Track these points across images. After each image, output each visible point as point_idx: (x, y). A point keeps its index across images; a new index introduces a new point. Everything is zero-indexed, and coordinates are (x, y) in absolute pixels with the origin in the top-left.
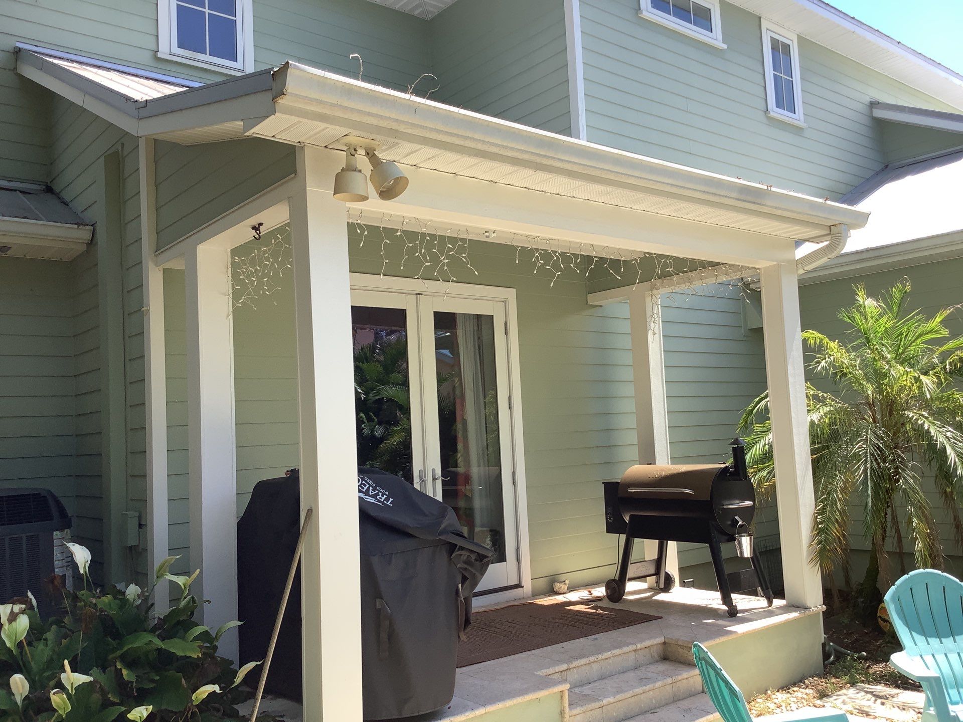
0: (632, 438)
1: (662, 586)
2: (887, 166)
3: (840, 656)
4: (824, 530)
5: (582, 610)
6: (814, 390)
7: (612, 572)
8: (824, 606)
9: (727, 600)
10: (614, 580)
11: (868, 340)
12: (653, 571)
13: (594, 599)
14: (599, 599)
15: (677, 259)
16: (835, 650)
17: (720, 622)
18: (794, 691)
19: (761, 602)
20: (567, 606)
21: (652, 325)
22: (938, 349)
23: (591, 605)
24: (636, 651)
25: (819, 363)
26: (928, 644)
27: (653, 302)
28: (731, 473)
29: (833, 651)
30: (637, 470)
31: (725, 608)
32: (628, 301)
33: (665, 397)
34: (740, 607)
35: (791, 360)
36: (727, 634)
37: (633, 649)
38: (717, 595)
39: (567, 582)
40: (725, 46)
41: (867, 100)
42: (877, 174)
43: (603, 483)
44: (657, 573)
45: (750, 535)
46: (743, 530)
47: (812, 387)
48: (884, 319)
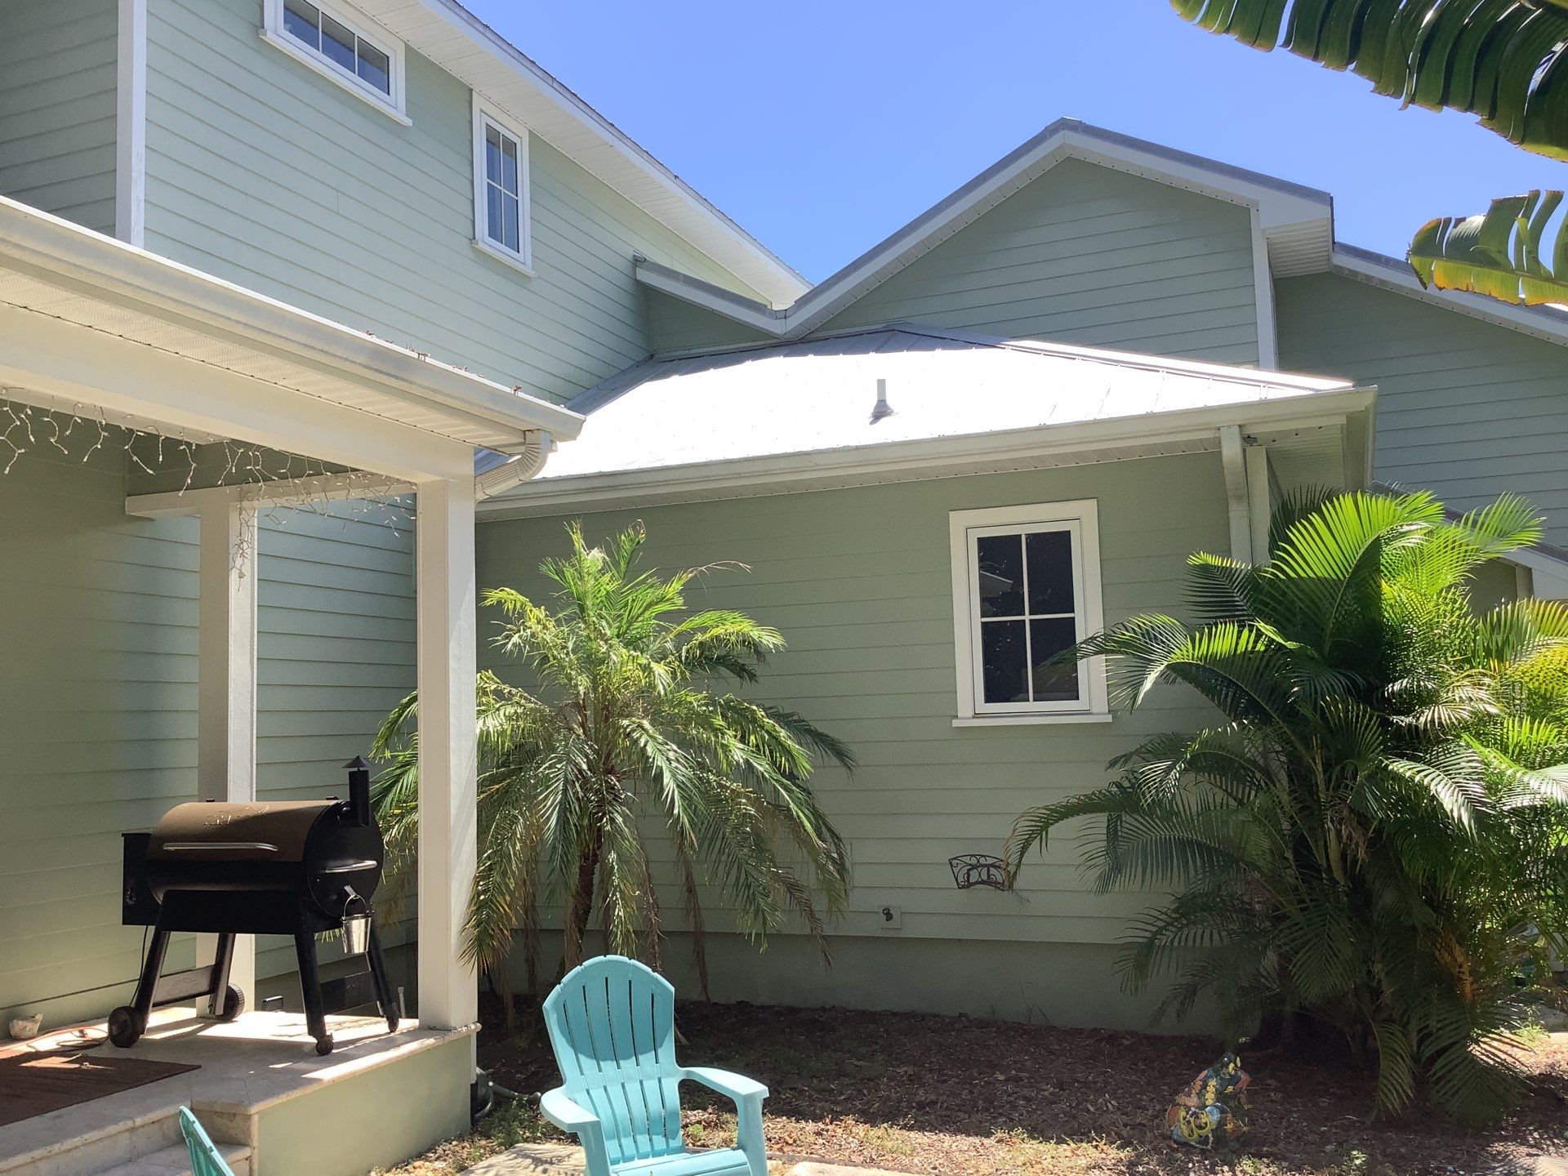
0: (189, 756)
1: (220, 1011)
2: (652, 356)
3: (501, 1102)
4: (487, 903)
5: (55, 1066)
6: (498, 683)
7: (127, 994)
8: (479, 1024)
9: (315, 1027)
10: (126, 1009)
11: (582, 608)
12: (205, 987)
13: (88, 1043)
14: (96, 1044)
15: (268, 453)
16: (495, 1093)
17: (301, 1065)
18: (414, 1168)
19: (380, 1026)
20: (25, 1062)
21: (239, 561)
22: (675, 629)
23: (75, 1055)
24: (132, 1130)
25: (509, 637)
26: (600, 1071)
27: (243, 521)
28: (345, 815)
29: (492, 1096)
30: (190, 811)
31: (313, 1040)
32: (199, 516)
33: (255, 685)
34: (338, 1037)
35: (455, 633)
36: (304, 1085)
37: (127, 1127)
38: (301, 1018)
39: (39, 1017)
40: (409, 122)
41: (629, 253)
42: (638, 364)
43: (123, 835)
44: (213, 989)
45: (366, 917)
46: (355, 909)
47: (496, 679)
48: (607, 578)
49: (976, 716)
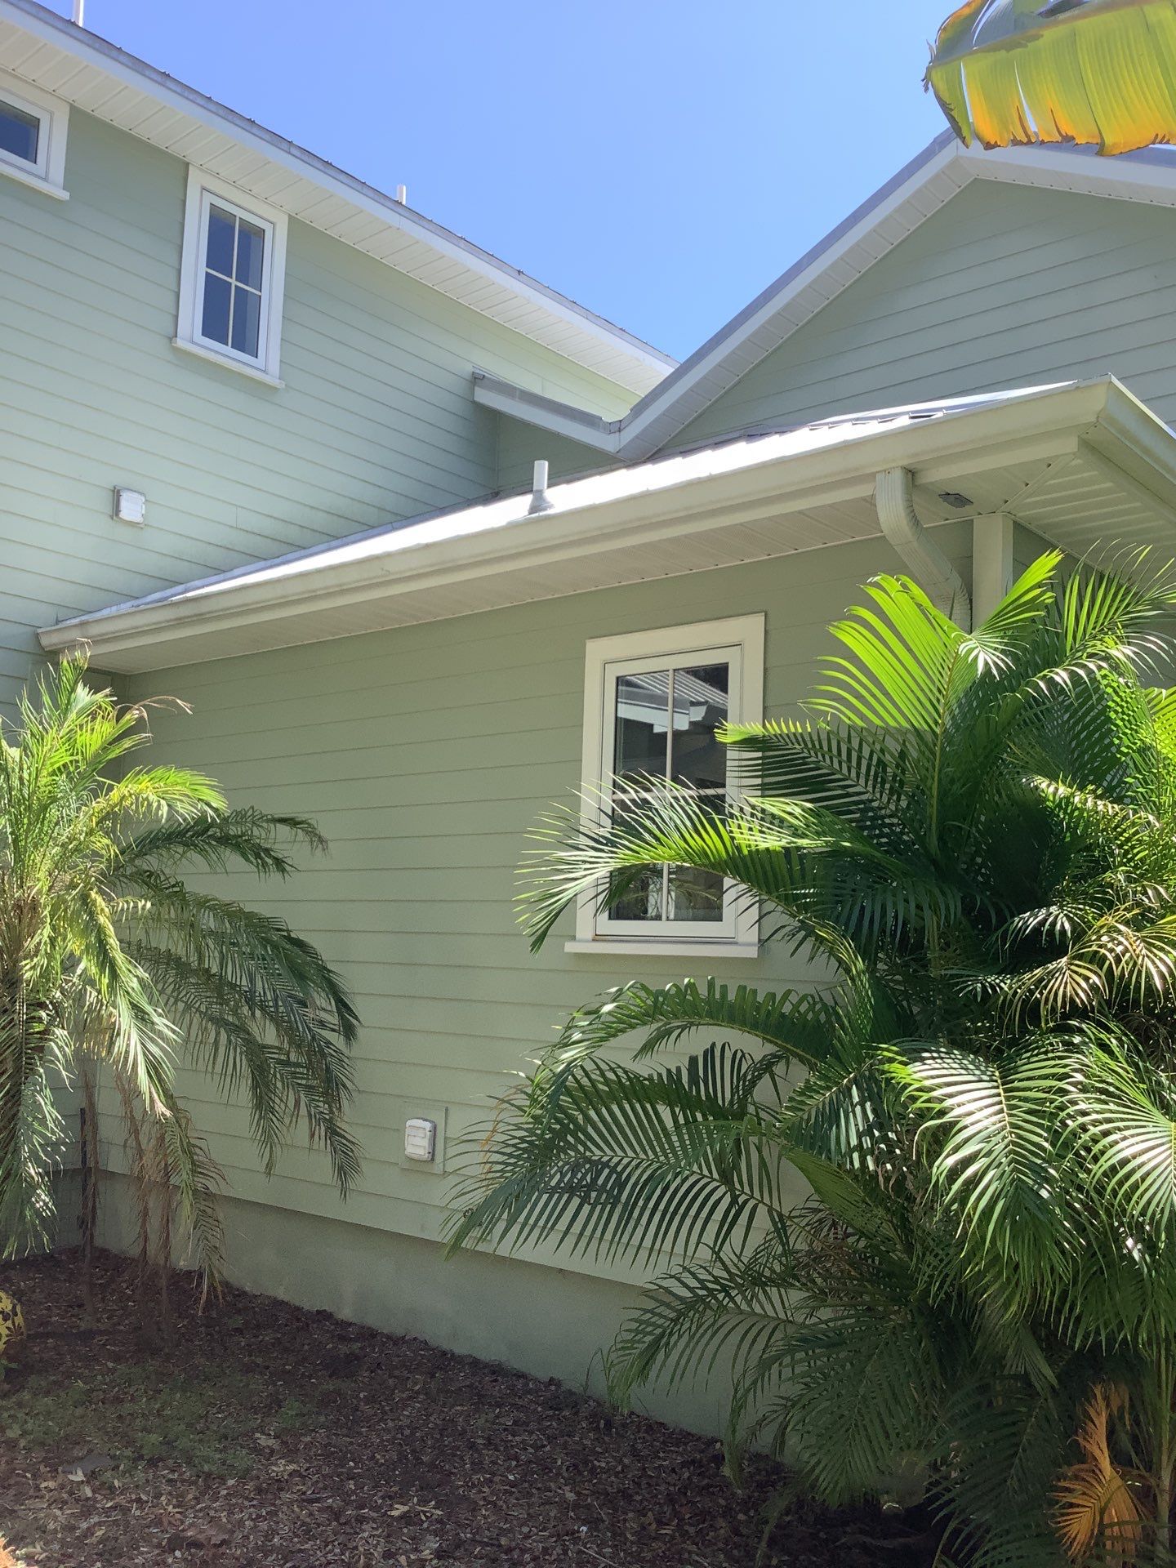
2: (495, 494)
40: (65, 195)
41: (469, 369)
49: (597, 938)
